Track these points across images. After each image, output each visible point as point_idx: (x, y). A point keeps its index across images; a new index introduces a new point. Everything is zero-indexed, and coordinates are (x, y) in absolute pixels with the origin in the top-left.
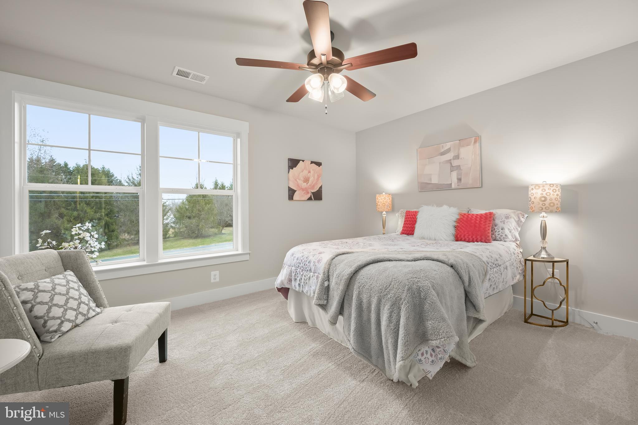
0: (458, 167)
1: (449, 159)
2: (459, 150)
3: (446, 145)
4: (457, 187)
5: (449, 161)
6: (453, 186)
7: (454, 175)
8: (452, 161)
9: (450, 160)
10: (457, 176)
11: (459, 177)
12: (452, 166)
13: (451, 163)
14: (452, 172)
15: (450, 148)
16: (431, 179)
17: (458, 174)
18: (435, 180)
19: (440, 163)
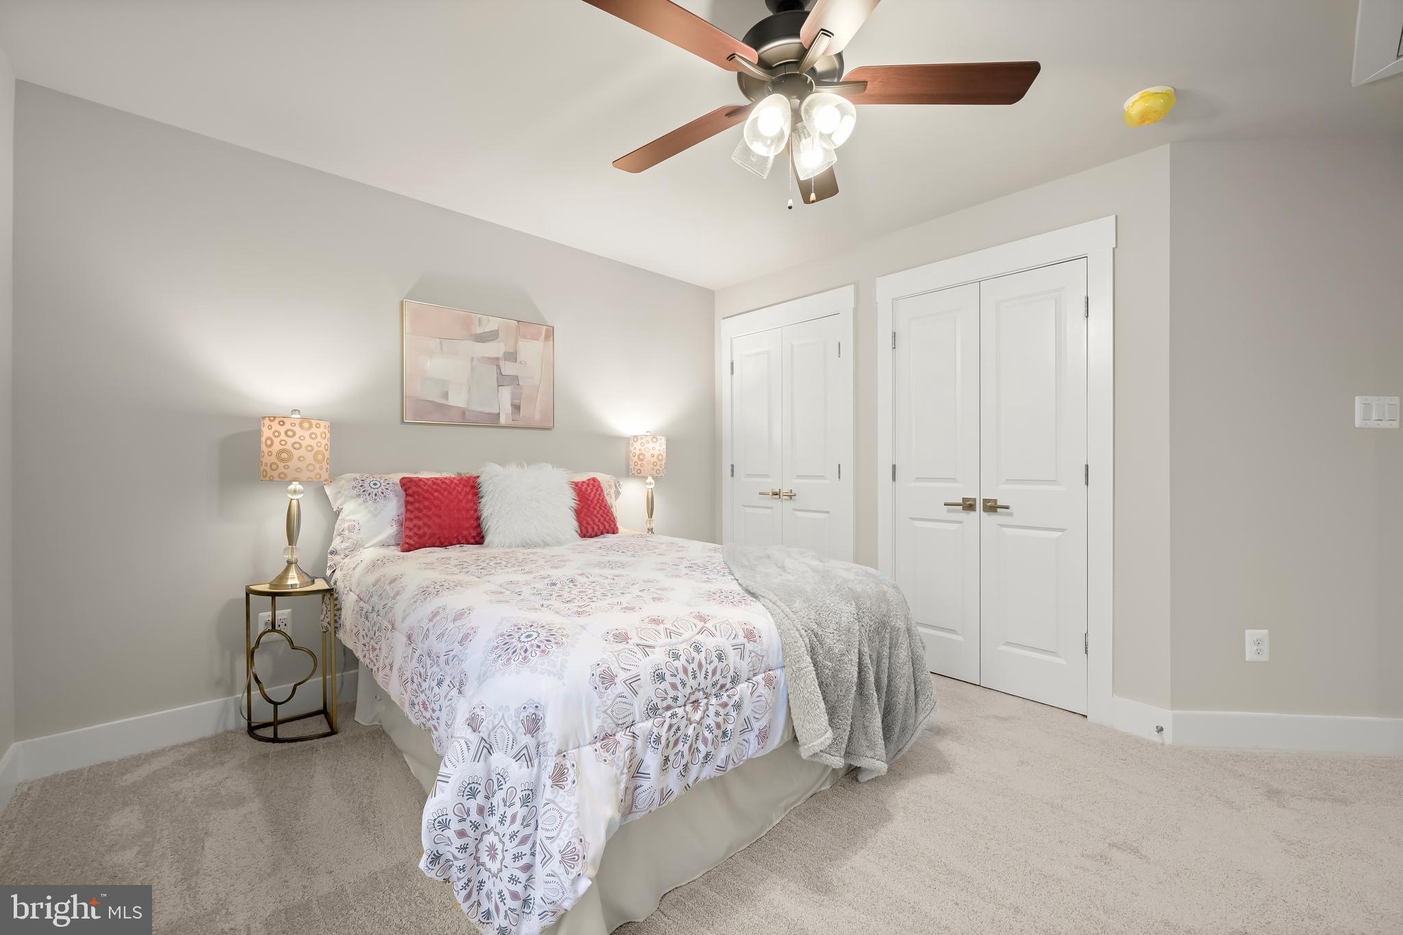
0: (514, 380)
1: (496, 356)
2: (516, 342)
3: (489, 321)
4: (510, 422)
5: (495, 361)
6: (503, 421)
7: (506, 394)
8: (502, 363)
9: (497, 359)
10: (512, 399)
11: (517, 402)
12: (501, 374)
13: (498, 367)
14: (500, 388)
15: (498, 331)
16: (446, 395)
17: (514, 396)
18: (457, 400)
19: (473, 358)
